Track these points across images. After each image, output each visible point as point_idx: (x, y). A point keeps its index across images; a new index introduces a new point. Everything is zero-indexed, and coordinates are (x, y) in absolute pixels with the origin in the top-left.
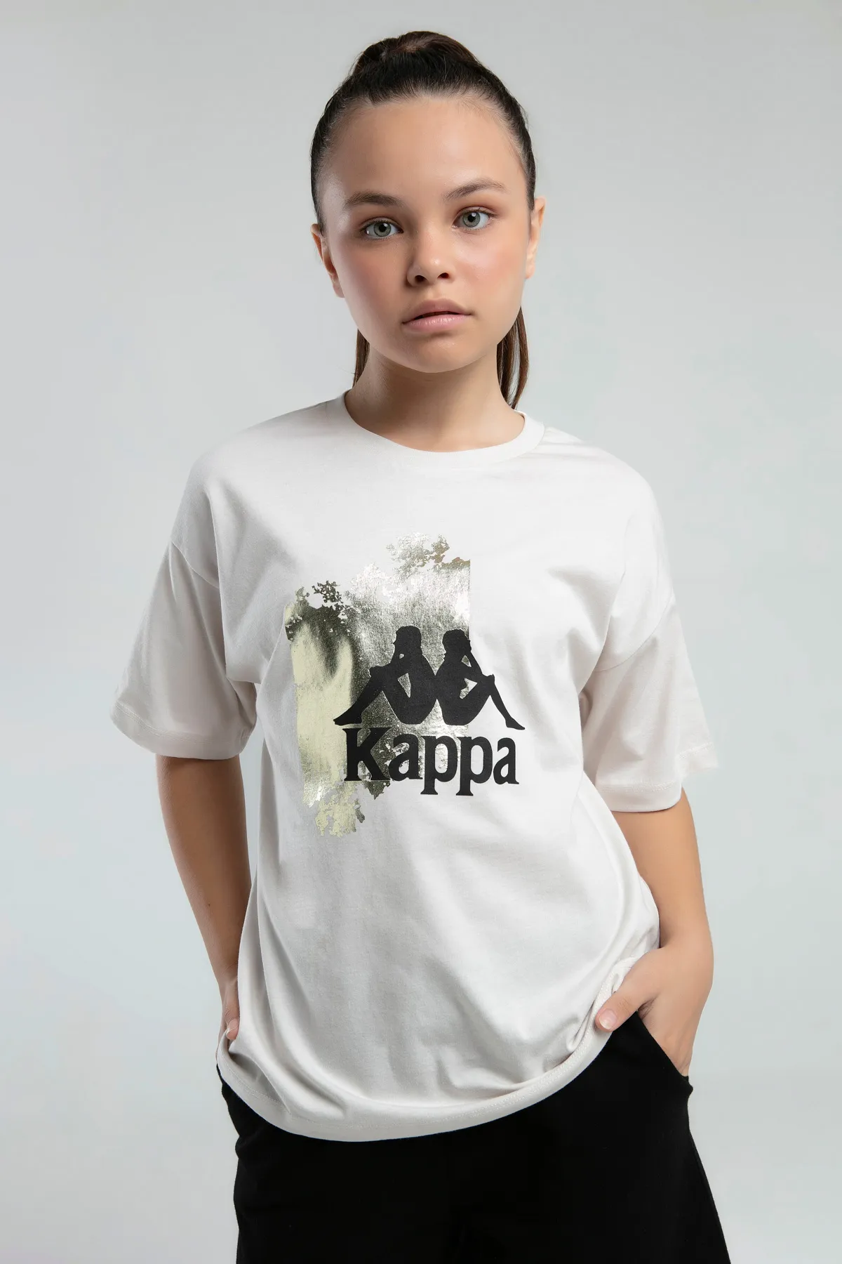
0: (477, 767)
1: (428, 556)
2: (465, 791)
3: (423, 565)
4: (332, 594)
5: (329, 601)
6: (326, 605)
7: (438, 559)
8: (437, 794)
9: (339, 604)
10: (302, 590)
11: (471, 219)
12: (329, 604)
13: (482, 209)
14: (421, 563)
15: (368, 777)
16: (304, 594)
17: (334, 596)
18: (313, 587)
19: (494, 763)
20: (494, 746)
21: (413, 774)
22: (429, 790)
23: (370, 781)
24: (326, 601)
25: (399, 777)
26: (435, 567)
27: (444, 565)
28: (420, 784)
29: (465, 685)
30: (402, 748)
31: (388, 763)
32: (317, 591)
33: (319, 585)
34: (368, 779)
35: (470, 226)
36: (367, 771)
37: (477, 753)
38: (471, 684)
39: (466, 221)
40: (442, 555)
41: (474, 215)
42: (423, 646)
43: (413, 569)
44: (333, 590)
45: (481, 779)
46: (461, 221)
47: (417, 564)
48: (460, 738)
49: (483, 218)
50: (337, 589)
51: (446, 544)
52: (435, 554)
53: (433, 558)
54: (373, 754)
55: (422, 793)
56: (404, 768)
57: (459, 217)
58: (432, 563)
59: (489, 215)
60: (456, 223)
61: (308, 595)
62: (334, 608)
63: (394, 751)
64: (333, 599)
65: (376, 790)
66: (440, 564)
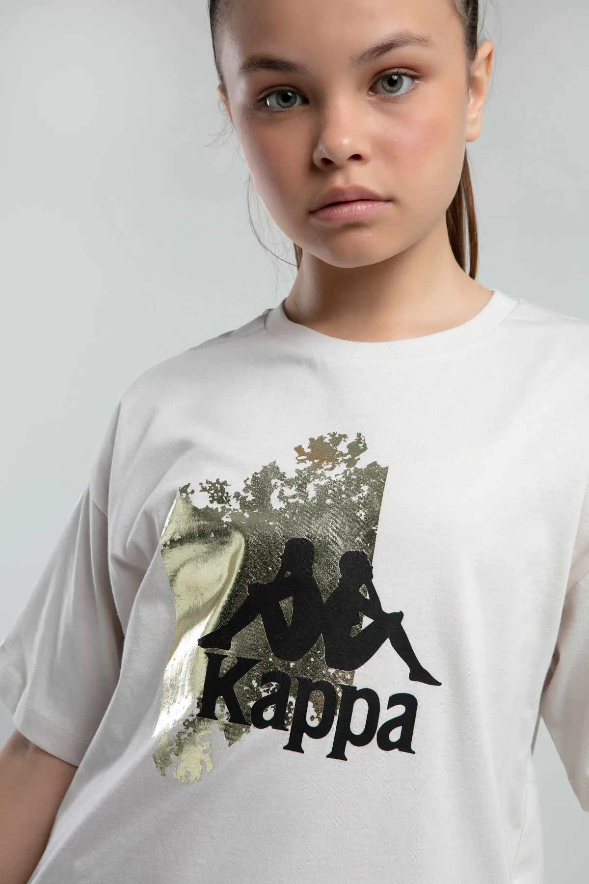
0: (358, 725)
1: (340, 459)
2: (338, 753)
3: (332, 469)
4: (220, 494)
5: (215, 502)
6: (211, 506)
7: (351, 463)
8: (302, 752)
9: (227, 506)
10: (187, 486)
11: (392, 83)
12: (215, 505)
13: (403, 71)
14: (330, 466)
15: (226, 717)
16: (189, 490)
17: (222, 496)
18: (201, 484)
19: (380, 724)
20: (384, 702)
21: (278, 723)
22: (294, 745)
23: (227, 722)
24: (211, 502)
25: (261, 724)
26: (345, 472)
27: (356, 470)
28: (284, 736)
29: (359, 621)
30: (271, 689)
31: (251, 704)
32: (204, 489)
33: (207, 482)
34: (225, 720)
35: (390, 92)
36: (226, 710)
37: (361, 708)
38: (367, 621)
39: (386, 85)
40: (356, 458)
41: (395, 77)
42: (315, 565)
43: (319, 472)
44: (223, 490)
45: (361, 741)
46: (379, 86)
47: (325, 467)
48: (342, 686)
49: (406, 81)
50: (227, 489)
51: (365, 445)
52: (349, 456)
53: (345, 461)
54: (236, 690)
55: (285, 748)
56: (269, 714)
57: (375, 83)
58: (343, 467)
59: (413, 78)
60: (373, 89)
61: (193, 492)
62: (220, 510)
63: (261, 690)
64: (220, 500)
65: (231, 735)
66: (352, 469)
